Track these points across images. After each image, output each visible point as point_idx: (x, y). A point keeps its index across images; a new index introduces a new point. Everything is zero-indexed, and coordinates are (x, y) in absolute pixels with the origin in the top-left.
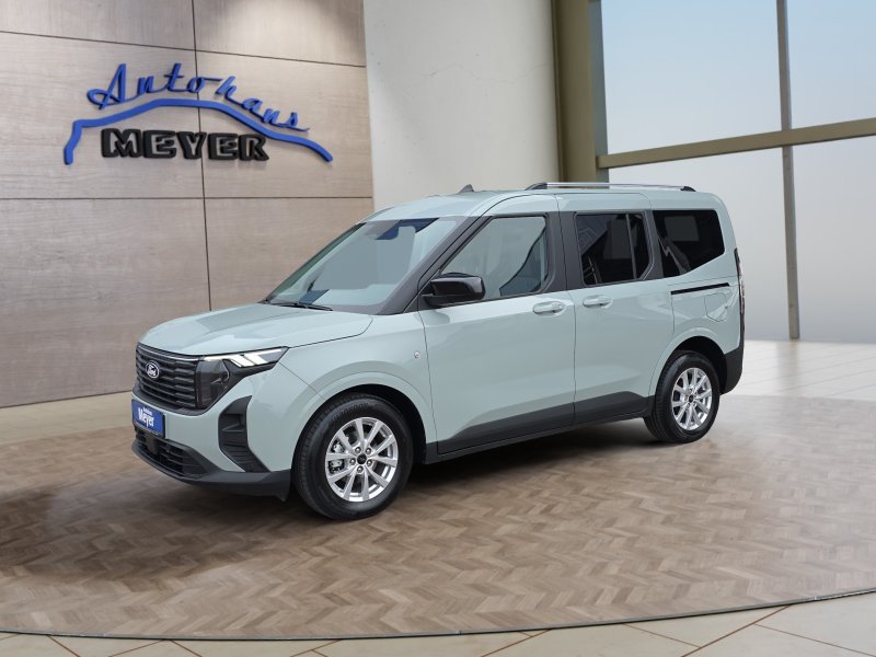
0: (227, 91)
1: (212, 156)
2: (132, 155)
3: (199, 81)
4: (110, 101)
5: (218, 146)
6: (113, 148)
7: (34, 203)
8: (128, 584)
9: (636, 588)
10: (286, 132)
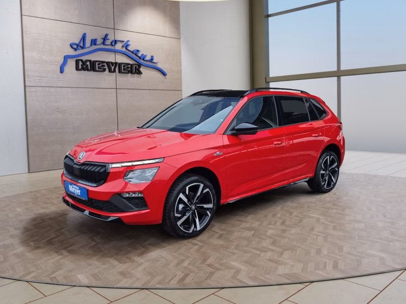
0: (126, 46)
1: (120, 72)
2: (88, 70)
3: (116, 42)
4: (80, 48)
5: (123, 68)
6: (80, 67)
7: (47, 88)
8: (116, 259)
9: (339, 261)
10: (149, 63)
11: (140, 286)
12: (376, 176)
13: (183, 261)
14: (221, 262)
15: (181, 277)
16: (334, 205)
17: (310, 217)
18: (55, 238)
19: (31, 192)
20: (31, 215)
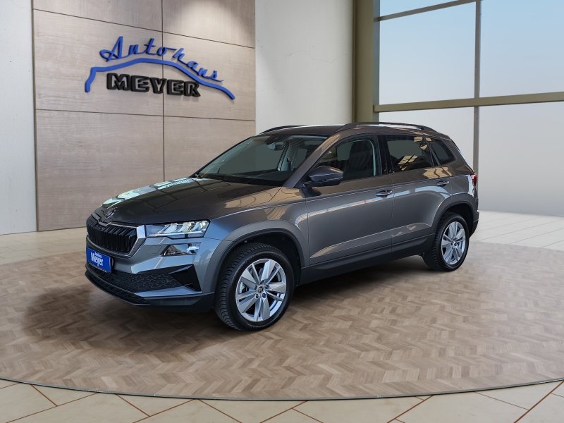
0: (179, 56)
1: (169, 92)
2: (124, 89)
3: (164, 50)
4: (114, 57)
5: (173, 87)
6: (113, 84)
7: (66, 113)
8: (157, 356)
9: (471, 367)
10: (210, 82)
11: (189, 395)
12: (525, 248)
13: (251, 361)
14: (305, 363)
15: (248, 384)
16: (466, 287)
17: (432, 304)
18: (71, 324)
19: (40, 259)
20: (40, 291)
